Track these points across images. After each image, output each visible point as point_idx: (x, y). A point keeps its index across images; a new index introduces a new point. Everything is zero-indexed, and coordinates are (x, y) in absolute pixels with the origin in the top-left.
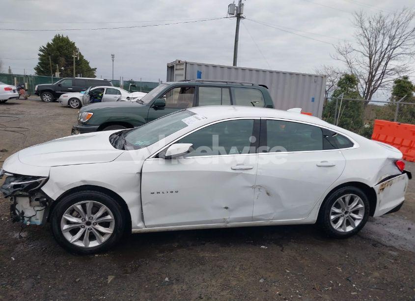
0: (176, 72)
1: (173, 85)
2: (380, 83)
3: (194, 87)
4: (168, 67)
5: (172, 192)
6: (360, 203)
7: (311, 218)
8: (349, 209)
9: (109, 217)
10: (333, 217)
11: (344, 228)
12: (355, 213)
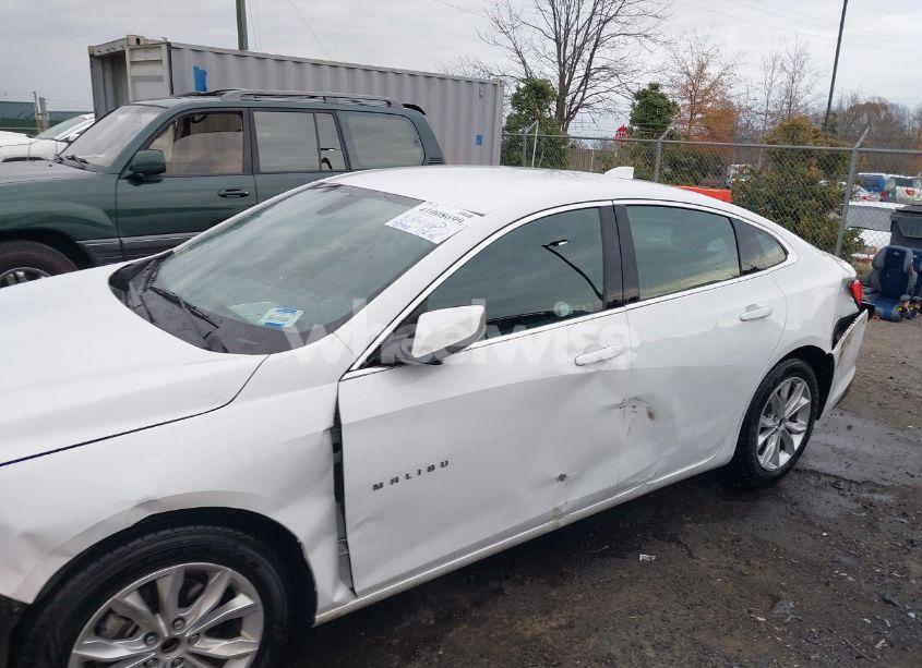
0: (131, 71)
1: (176, 107)
2: (583, 99)
3: (240, 113)
4: (92, 56)
5: (431, 469)
6: (805, 395)
7: (724, 453)
8: (787, 412)
9: (241, 602)
10: (761, 439)
11: (775, 459)
12: (793, 419)
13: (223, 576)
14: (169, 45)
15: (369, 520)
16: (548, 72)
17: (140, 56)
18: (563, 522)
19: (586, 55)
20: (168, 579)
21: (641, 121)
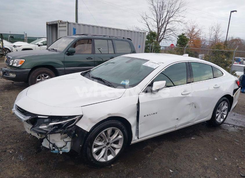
0: (59, 29)
1: (78, 38)
2: (163, 37)
3: (91, 40)
4: (47, 24)
5: (154, 114)
6: (227, 106)
7: (209, 117)
8: (223, 109)
9: (120, 137)
10: (217, 115)
11: (220, 120)
12: (224, 111)
13: (118, 131)
14: (68, 22)
15: (142, 123)
16: (155, 30)
17: (61, 25)
18: (177, 129)
19: (165, 26)
20: (109, 130)
21: (179, 43)
